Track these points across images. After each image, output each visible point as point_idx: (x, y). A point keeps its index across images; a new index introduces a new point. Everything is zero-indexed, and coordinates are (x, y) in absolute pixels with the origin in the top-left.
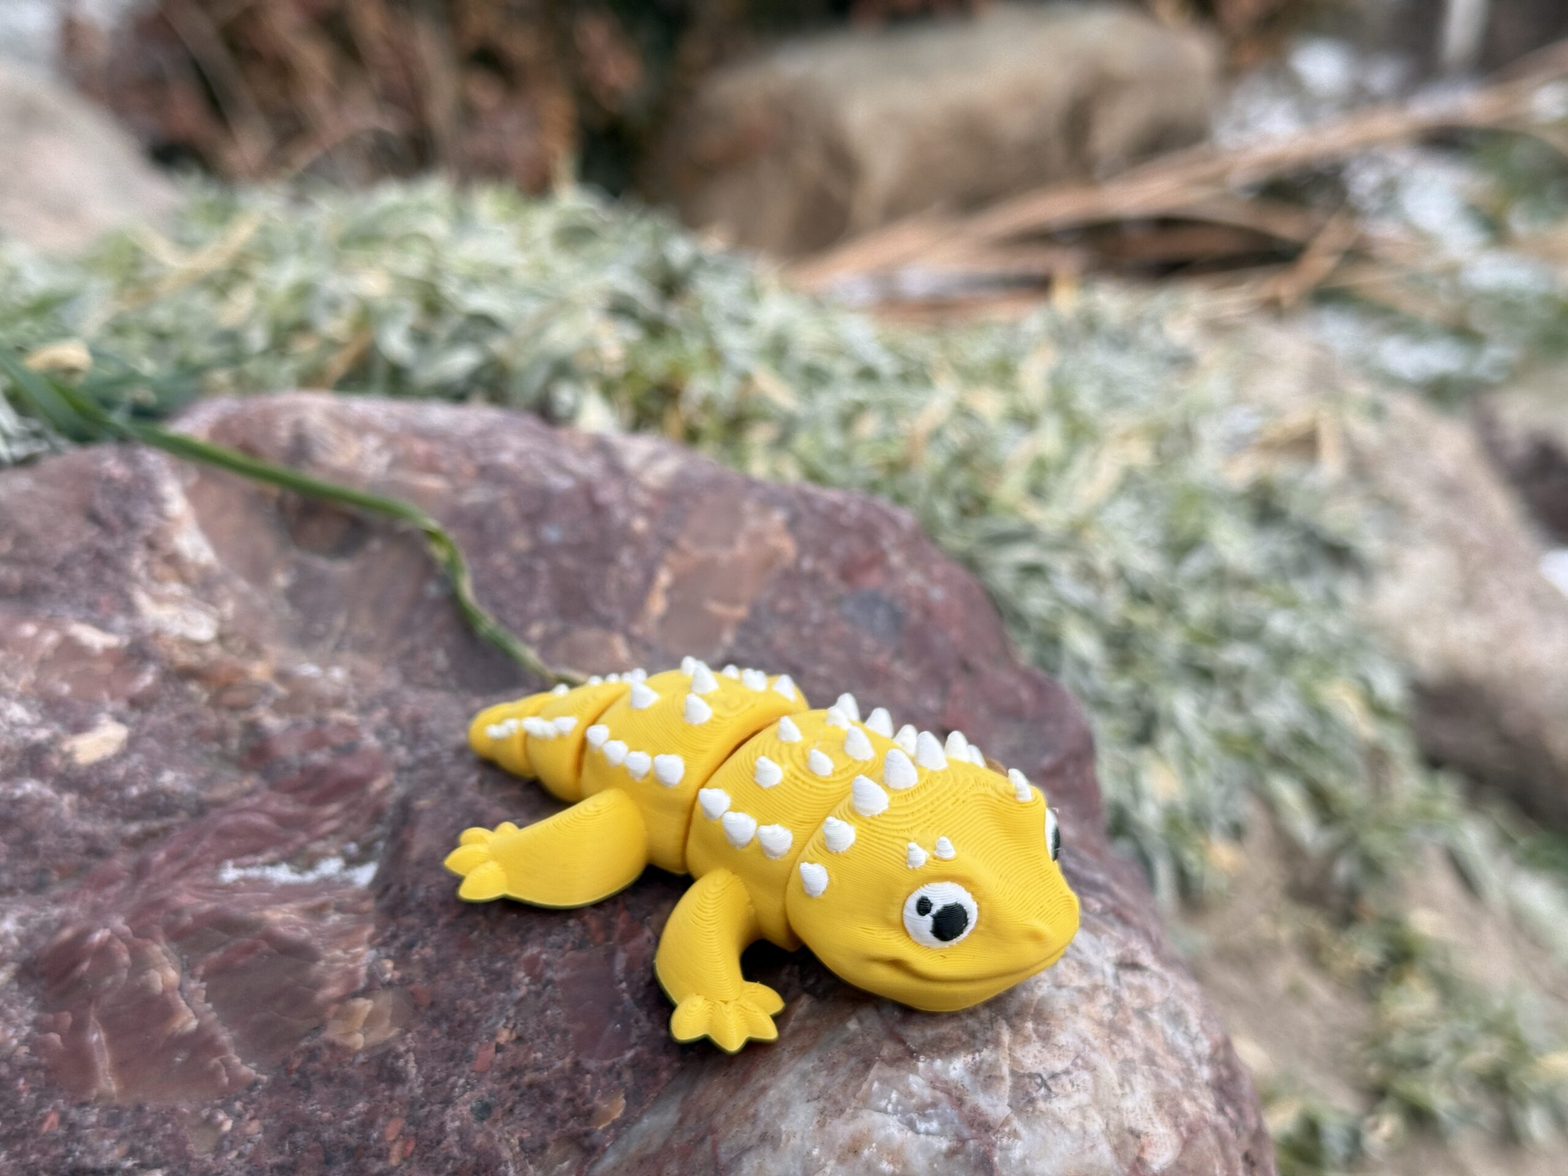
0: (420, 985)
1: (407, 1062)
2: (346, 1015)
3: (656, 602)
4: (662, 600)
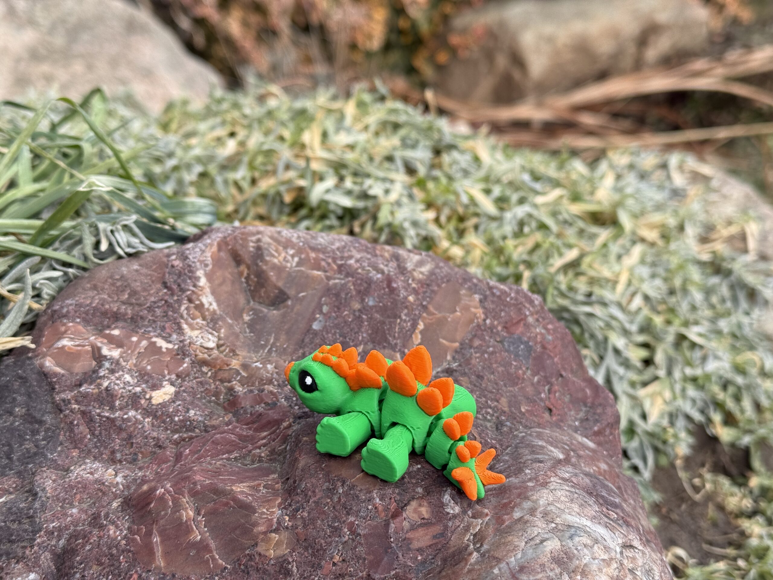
0: (300, 529)
1: (292, 566)
2: (267, 540)
3: (417, 337)
4: (419, 336)
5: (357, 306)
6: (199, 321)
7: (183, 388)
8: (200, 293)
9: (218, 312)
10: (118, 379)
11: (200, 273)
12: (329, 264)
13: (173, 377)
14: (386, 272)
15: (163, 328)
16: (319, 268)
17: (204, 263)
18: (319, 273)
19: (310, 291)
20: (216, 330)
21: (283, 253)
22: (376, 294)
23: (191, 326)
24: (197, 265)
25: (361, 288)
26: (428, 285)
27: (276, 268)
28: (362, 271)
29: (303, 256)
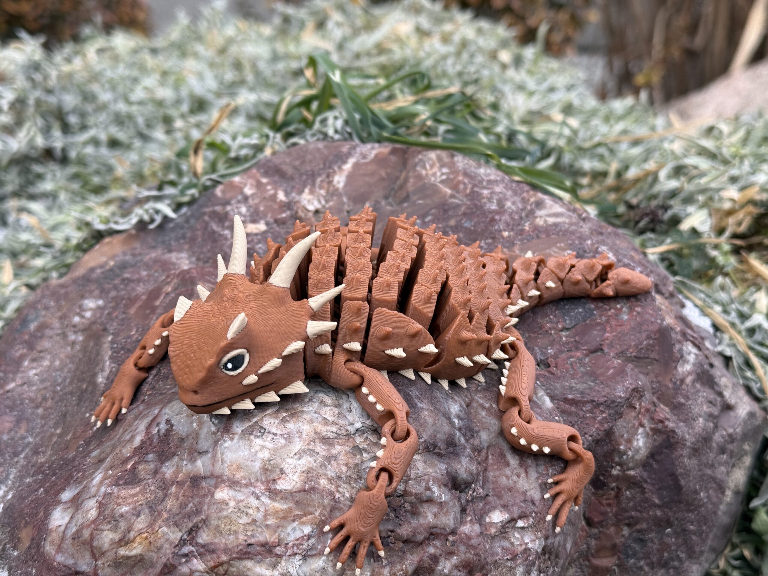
5: (452, 222)
6: (323, 192)
7: (271, 231)
8: (338, 173)
9: (341, 190)
10: (237, 208)
11: (351, 161)
12: (466, 188)
13: (271, 220)
14: (506, 207)
15: (293, 187)
16: (455, 188)
17: (364, 157)
18: (449, 191)
19: (428, 201)
20: (327, 201)
21: (435, 169)
22: (476, 220)
23: (312, 192)
24: (357, 155)
25: (469, 211)
26: (540, 232)
27: (419, 177)
28: (485, 200)
29: (451, 176)
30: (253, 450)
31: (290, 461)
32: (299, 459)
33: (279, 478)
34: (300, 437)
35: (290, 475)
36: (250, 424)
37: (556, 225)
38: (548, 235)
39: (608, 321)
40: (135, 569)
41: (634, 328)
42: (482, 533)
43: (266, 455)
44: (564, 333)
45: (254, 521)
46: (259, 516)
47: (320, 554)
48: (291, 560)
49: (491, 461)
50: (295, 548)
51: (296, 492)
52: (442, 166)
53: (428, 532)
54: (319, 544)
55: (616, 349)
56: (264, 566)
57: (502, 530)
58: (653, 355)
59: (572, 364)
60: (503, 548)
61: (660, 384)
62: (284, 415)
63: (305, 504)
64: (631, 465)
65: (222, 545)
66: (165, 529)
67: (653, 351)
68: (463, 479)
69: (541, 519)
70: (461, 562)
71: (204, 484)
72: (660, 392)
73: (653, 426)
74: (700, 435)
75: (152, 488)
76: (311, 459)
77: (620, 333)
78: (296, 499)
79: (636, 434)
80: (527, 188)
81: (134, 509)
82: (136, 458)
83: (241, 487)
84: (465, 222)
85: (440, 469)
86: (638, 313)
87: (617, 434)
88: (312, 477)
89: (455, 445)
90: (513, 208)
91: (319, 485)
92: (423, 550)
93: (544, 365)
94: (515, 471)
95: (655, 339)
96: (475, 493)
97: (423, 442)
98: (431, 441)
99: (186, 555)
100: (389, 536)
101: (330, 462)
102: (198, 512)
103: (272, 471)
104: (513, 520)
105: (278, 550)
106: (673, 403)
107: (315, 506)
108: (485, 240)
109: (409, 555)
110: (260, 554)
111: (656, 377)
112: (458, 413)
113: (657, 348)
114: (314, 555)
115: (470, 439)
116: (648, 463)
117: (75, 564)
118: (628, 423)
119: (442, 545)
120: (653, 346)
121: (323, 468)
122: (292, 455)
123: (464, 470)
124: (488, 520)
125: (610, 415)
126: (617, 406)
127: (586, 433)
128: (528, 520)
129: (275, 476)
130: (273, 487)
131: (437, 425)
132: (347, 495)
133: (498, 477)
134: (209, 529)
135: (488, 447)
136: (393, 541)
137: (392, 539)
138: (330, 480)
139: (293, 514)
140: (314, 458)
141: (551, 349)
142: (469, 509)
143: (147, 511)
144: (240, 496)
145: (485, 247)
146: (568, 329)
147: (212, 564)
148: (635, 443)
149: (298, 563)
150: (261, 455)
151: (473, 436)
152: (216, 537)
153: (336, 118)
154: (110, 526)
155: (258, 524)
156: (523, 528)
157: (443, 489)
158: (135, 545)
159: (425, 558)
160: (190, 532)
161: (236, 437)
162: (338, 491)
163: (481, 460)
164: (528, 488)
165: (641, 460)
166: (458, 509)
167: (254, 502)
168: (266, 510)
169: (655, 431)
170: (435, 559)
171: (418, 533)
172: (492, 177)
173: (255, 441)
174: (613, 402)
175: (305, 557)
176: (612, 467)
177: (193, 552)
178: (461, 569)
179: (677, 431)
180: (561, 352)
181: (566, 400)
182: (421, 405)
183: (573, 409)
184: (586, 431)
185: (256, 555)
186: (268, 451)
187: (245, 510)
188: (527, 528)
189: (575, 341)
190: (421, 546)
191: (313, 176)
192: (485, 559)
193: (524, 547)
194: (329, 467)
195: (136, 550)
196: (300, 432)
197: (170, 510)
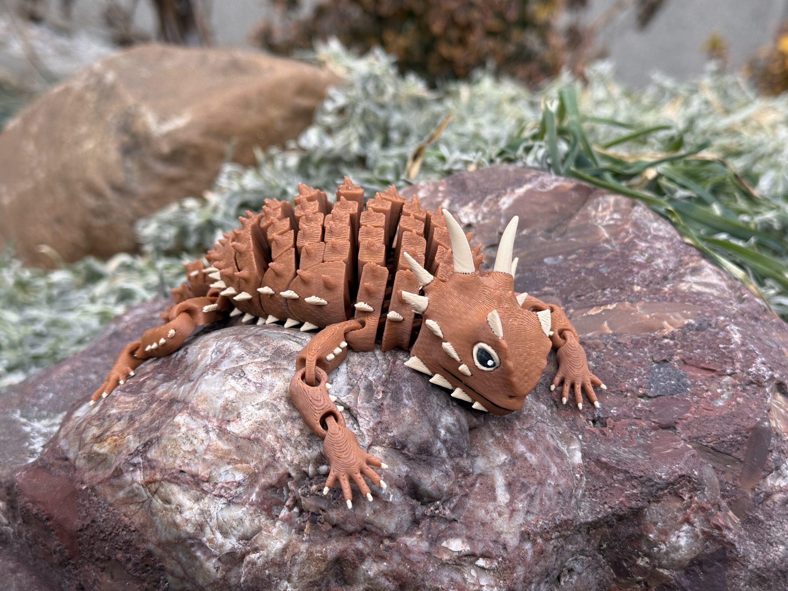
3: (596, 310)
4: (599, 311)
5: (590, 265)
6: (485, 209)
8: (508, 195)
11: (528, 187)
12: (626, 237)
14: (653, 263)
16: (615, 235)
17: (543, 186)
18: (607, 235)
19: (580, 241)
20: (484, 218)
21: (607, 213)
22: (614, 267)
23: (475, 207)
24: (536, 182)
25: (613, 258)
26: (677, 296)
27: (587, 216)
28: (637, 252)
29: (619, 223)
30: (223, 388)
31: (250, 408)
32: (259, 409)
33: (233, 421)
34: (270, 390)
35: (243, 421)
36: (236, 366)
37: (699, 293)
38: (683, 302)
39: (697, 402)
40: (100, 466)
41: (724, 417)
42: (428, 554)
43: (231, 395)
44: (643, 400)
45: (195, 451)
46: (201, 448)
47: (242, 504)
48: (215, 501)
49: (476, 490)
50: (223, 490)
51: (241, 438)
52: (615, 211)
53: (361, 526)
54: (245, 494)
55: (692, 432)
56: (187, 496)
57: (457, 561)
58: (739, 455)
59: (631, 432)
60: (452, 580)
61: (736, 489)
62: (269, 367)
63: (244, 452)
64: (664, 562)
65: (162, 465)
66: (131, 437)
67: (739, 449)
68: (427, 491)
69: (509, 567)
70: (392, 571)
71: (174, 407)
72: (733, 498)
73: (706, 529)
74: (774, 564)
75: (143, 401)
76: (270, 414)
77: (704, 417)
78: (238, 444)
79: (678, 529)
80: (694, 251)
81: (120, 413)
82: (151, 375)
83: (198, 417)
84: (603, 267)
85: (399, 470)
86: (738, 403)
87: (648, 518)
88: (262, 429)
89: (431, 455)
90: (662, 266)
91: (265, 438)
92: (350, 541)
93: (602, 423)
94: (499, 509)
95: (747, 437)
96: (437, 512)
97: (391, 437)
98: (400, 439)
99: (135, 465)
100: (320, 514)
101: (285, 422)
102: (157, 429)
103: (231, 412)
104: (473, 556)
105: (206, 486)
106: (748, 516)
107: (253, 456)
108: (611, 289)
109: (334, 541)
110: (187, 483)
111: (734, 479)
112: (451, 426)
113: (745, 448)
114: (238, 504)
115: (455, 456)
116: (693, 571)
117: (68, 450)
118: (667, 511)
119: (373, 545)
120: (741, 444)
121: (277, 425)
122: (254, 404)
123: (430, 481)
124: (444, 544)
125: (641, 493)
126: (653, 486)
127: (606, 503)
128: (491, 563)
129: (231, 417)
130: (224, 427)
131: (416, 427)
132: (289, 458)
133: (477, 508)
134: (159, 446)
135: (481, 475)
136: (322, 520)
137: (321, 518)
138: (278, 438)
139: (230, 457)
140: (273, 413)
141: (616, 410)
142: (425, 523)
143: (127, 418)
144: (193, 425)
145: (609, 295)
146: (649, 397)
147: (147, 478)
148: (674, 539)
149: (221, 506)
150: (227, 394)
151: (461, 456)
152: (161, 456)
153: (540, 147)
154: (98, 423)
155: (197, 455)
156: (483, 568)
157: (396, 490)
158: (106, 444)
159: (350, 551)
160: (145, 445)
161: (218, 373)
162: (281, 451)
163: (466, 484)
164: (505, 530)
165: (680, 561)
166: (406, 516)
167: (202, 434)
168: (208, 445)
169: (708, 536)
170: (361, 556)
171: (349, 522)
172: (661, 234)
173: (230, 380)
174: (650, 480)
175: (229, 503)
176: (639, 556)
177: (139, 463)
178: (390, 579)
179: (737, 545)
180: (626, 416)
181: (598, 462)
182: (407, 402)
183: (603, 474)
184: (607, 501)
185: (183, 483)
186: (235, 393)
187: (191, 439)
188: (489, 570)
189: (650, 411)
190: (351, 537)
191: (485, 193)
192: (423, 580)
193: (477, 588)
194: (284, 426)
195: (103, 449)
196: (272, 386)
197: (143, 422)
